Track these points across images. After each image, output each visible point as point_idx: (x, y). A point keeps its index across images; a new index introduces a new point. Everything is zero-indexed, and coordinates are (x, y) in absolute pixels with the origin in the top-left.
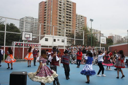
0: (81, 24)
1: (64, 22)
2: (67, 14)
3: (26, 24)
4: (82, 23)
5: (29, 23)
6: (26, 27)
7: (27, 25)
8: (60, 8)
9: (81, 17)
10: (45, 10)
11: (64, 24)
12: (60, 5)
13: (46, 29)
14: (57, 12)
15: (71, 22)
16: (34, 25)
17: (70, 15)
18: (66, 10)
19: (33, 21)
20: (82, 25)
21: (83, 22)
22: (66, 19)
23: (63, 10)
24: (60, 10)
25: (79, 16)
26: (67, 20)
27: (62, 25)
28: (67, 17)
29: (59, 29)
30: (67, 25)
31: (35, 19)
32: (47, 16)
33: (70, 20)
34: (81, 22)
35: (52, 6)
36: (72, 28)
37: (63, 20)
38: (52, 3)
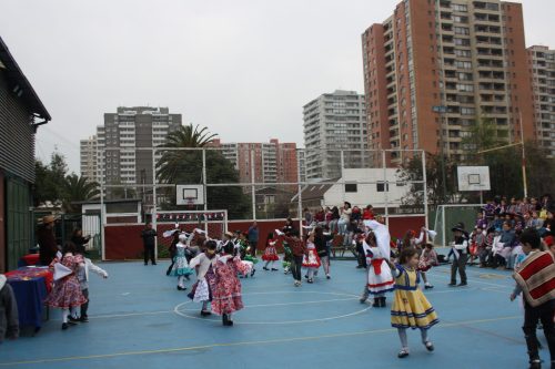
1: (471, 99)
2: (482, 62)
3: (327, 124)
5: (342, 119)
6: (331, 134)
7: (331, 127)
8: (448, 38)
11: (469, 105)
12: (447, 27)
13: (398, 137)
14: (433, 59)
15: (505, 92)
16: (361, 121)
17: (498, 63)
18: (474, 43)
19: (355, 106)
22: (481, 84)
23: (464, 48)
24: (449, 50)
26: (487, 85)
27: (464, 111)
28: (485, 74)
29: (450, 131)
30: (488, 109)
31: (361, 101)
32: (396, 82)
33: (499, 86)
35: (410, 39)
36: (512, 119)
37: (468, 88)
38: (409, 27)
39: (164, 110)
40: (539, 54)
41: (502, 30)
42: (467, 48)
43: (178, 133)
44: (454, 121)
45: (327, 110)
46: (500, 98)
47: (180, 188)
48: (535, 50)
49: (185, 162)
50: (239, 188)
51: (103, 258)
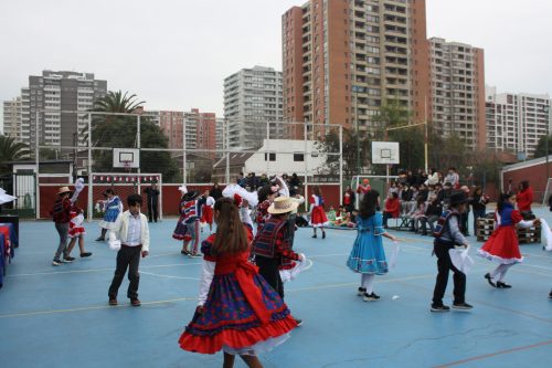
0: (461, 79)
1: (378, 81)
2: (389, 49)
3: (246, 97)
4: (465, 76)
5: (259, 93)
6: (249, 106)
7: (248, 100)
8: (360, 25)
9: (461, 53)
10: (306, 40)
11: (377, 87)
12: (360, 14)
13: (312, 112)
14: (346, 42)
15: (407, 77)
16: (277, 96)
17: (402, 51)
18: (383, 29)
19: (272, 82)
20: (465, 84)
21: (468, 73)
22: (388, 68)
23: (374, 34)
24: (360, 35)
25: (451, 46)
26: (392, 70)
27: (371, 92)
28: (391, 59)
29: (358, 109)
30: (391, 91)
31: (278, 77)
32: (311, 62)
33: (403, 71)
34: (461, 72)
35: (326, 23)
36: (412, 102)
37: (375, 71)
38: (326, 12)
39: (90, 76)
40: (438, 45)
41: (407, 21)
42: (377, 35)
43: (107, 99)
44: (362, 100)
45: (246, 83)
46: (403, 81)
47: (116, 151)
48: (434, 41)
49: (116, 127)
50: (168, 153)
51: (38, 216)
